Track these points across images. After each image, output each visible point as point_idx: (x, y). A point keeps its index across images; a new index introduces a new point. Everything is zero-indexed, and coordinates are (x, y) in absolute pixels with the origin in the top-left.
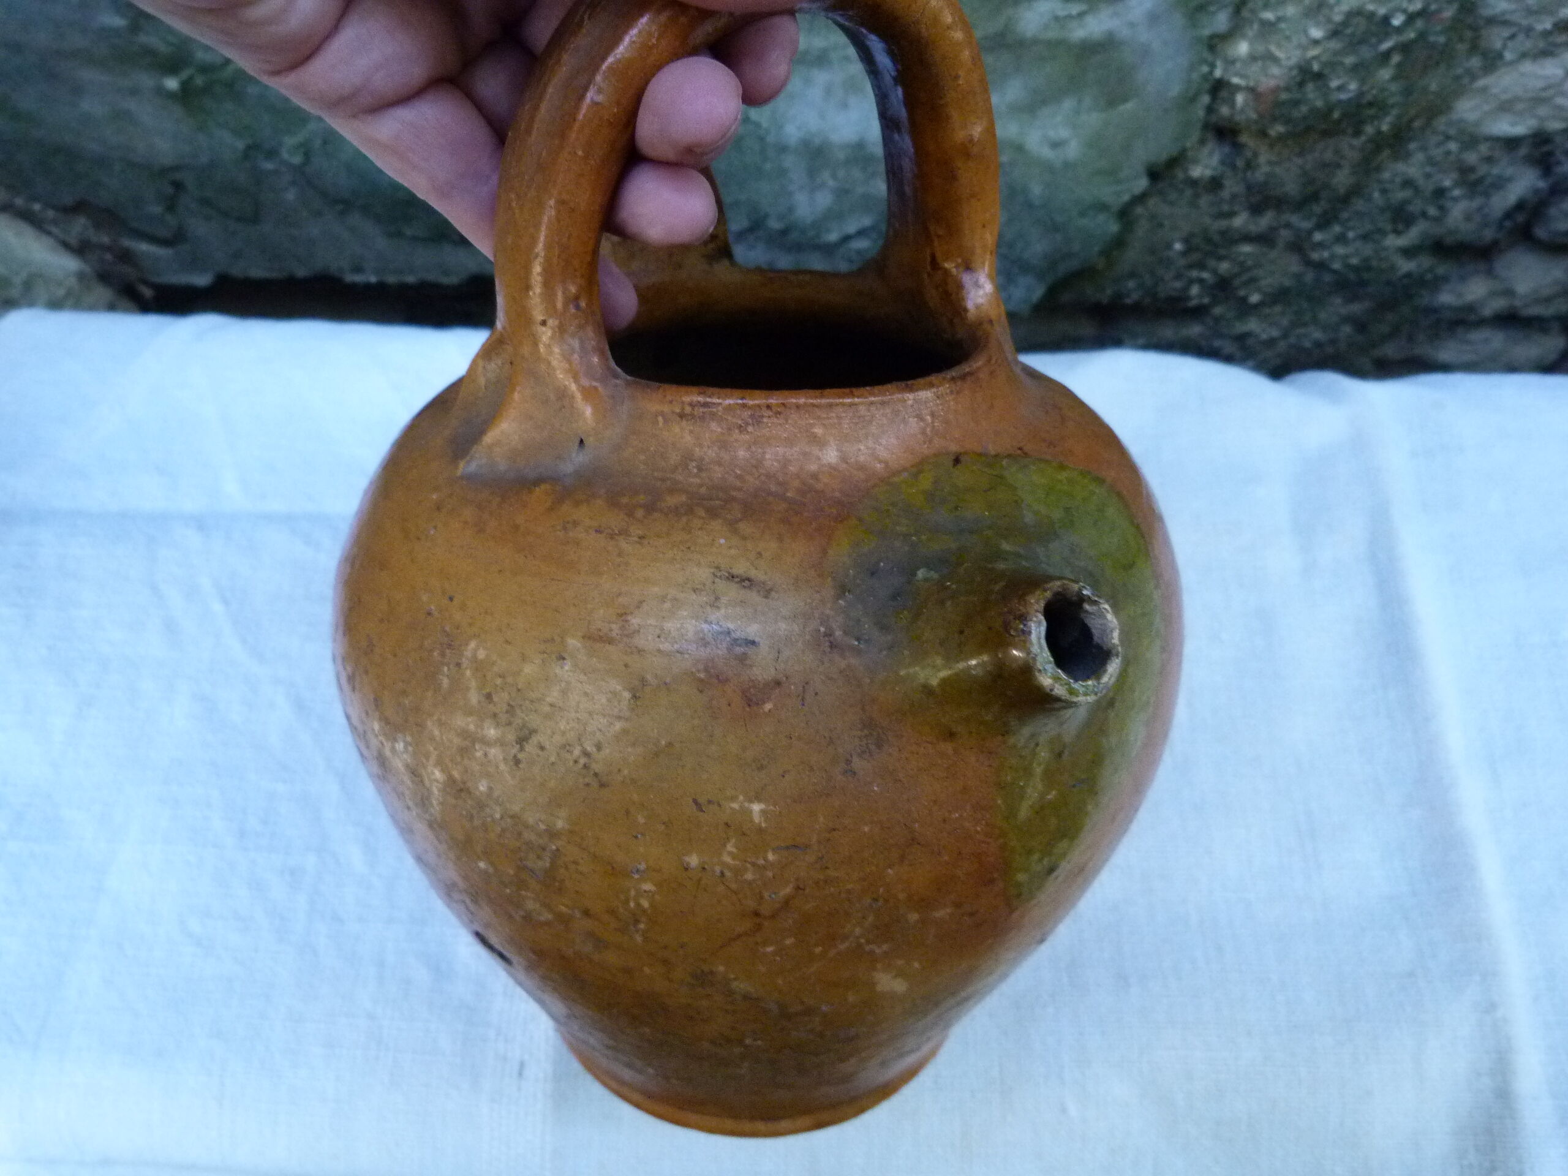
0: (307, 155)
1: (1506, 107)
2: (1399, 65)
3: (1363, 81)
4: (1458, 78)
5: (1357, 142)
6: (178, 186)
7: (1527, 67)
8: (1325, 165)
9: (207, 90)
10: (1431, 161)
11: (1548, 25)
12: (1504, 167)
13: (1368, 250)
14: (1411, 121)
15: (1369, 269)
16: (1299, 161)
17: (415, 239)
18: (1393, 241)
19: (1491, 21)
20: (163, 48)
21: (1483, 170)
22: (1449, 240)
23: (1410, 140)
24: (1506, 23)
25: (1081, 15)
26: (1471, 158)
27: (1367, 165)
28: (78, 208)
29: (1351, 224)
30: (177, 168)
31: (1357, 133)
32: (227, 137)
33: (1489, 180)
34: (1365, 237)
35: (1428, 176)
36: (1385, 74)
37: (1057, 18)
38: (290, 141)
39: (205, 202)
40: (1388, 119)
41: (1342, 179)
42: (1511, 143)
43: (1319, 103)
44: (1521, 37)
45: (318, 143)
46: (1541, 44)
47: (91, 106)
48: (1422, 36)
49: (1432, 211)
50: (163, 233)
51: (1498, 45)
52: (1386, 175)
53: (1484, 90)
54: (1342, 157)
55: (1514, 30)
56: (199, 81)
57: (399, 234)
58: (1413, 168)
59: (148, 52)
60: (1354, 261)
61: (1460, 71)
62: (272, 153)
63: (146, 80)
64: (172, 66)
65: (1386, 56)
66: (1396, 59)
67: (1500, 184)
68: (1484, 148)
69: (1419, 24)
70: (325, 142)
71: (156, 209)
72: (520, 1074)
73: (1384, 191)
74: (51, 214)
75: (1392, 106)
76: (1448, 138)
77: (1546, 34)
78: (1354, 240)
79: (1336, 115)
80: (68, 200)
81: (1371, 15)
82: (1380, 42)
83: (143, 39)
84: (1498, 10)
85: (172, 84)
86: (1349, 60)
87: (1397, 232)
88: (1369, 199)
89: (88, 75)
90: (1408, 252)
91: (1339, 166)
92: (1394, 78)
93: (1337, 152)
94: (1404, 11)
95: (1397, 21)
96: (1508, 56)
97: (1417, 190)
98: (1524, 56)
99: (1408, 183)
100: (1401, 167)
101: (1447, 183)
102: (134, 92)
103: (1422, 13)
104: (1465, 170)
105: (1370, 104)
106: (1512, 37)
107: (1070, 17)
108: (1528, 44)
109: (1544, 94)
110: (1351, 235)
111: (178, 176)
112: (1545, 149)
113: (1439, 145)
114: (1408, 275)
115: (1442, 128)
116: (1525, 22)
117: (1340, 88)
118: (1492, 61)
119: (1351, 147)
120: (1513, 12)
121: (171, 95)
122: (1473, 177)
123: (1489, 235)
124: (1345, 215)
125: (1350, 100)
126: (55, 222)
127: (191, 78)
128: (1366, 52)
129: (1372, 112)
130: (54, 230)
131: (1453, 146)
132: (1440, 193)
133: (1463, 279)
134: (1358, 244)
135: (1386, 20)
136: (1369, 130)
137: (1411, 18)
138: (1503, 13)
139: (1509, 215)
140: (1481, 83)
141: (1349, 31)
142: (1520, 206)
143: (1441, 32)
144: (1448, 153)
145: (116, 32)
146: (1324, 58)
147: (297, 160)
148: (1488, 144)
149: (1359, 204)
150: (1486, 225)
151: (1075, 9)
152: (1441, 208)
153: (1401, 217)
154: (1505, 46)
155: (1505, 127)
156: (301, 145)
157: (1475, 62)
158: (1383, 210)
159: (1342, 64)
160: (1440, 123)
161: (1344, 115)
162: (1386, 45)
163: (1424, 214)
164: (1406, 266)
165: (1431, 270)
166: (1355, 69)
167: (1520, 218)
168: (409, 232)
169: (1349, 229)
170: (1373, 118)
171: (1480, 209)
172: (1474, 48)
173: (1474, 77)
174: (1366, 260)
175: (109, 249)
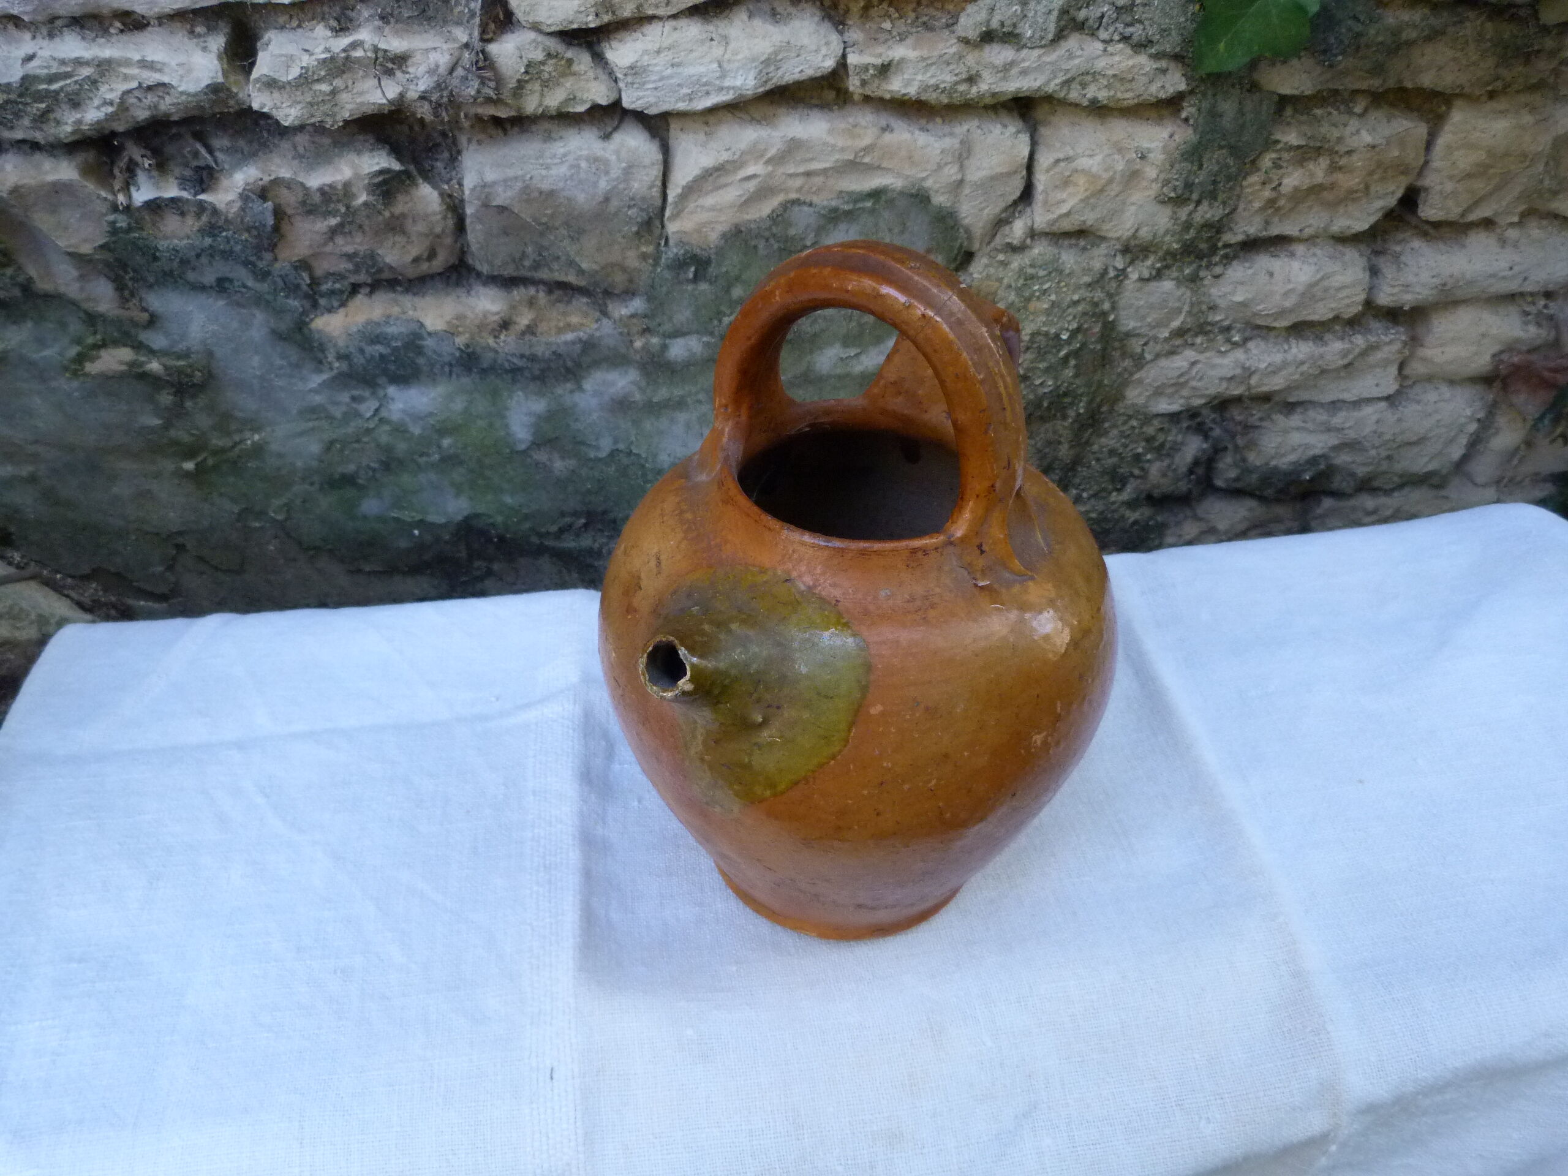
0: (288, 511)
1: (1158, 392)
2: (1076, 366)
3: (1056, 378)
4: (1119, 375)
5: (1066, 424)
6: (180, 548)
7: (1163, 362)
8: (1049, 443)
9: (215, 468)
10: (1122, 435)
11: (1165, 333)
12: (1174, 436)
13: (1100, 507)
14: (1100, 406)
15: (1106, 520)
16: (1033, 442)
17: (369, 573)
18: (1114, 496)
19: (1128, 335)
20: (186, 438)
21: (1161, 438)
22: (1156, 493)
23: (1103, 422)
24: (1138, 335)
25: (857, 355)
26: (1150, 431)
27: (1079, 442)
28: (95, 574)
29: (1081, 487)
30: (180, 533)
31: (1064, 417)
32: (227, 505)
33: (1168, 446)
34: (1094, 496)
35: (1125, 446)
36: (1069, 373)
37: (842, 359)
38: (277, 502)
39: (201, 559)
40: (1082, 404)
41: (1064, 452)
42: (1174, 417)
43: (1031, 397)
44: (1151, 343)
45: (298, 502)
46: (1167, 347)
47: (122, 489)
48: (1084, 345)
49: (1136, 472)
50: (163, 589)
51: (1139, 350)
52: (1095, 447)
53: (1140, 381)
54: (1060, 436)
55: (1145, 340)
56: (210, 462)
57: (359, 571)
58: (1110, 441)
59: (175, 443)
60: (1094, 515)
61: (1120, 370)
62: (261, 514)
63: (168, 465)
64: (190, 453)
65: (1065, 360)
66: (1073, 362)
67: (1176, 448)
68: (1156, 423)
69: (1080, 337)
70: (304, 502)
71: (160, 569)
72: (552, 1078)
73: (1098, 460)
74: (69, 580)
75: (1081, 395)
76: (1130, 417)
77: (1166, 340)
78: (1089, 498)
79: (1045, 404)
80: (86, 569)
81: (1047, 334)
82: (1059, 351)
83: (172, 433)
84: (1130, 327)
85: (189, 466)
86: (1042, 365)
87: (1119, 490)
88: (1089, 467)
89: (126, 465)
90: (1132, 504)
91: (1060, 443)
92: (1076, 376)
93: (1055, 432)
94: (1067, 329)
95: (1065, 336)
96: (1148, 357)
97: (1122, 458)
98: (1158, 356)
99: (1112, 452)
100: (1103, 440)
101: (1140, 450)
102: (157, 475)
103: (1078, 330)
104: (1149, 440)
105: (1065, 394)
106: (1145, 344)
107: (850, 357)
108: (1158, 348)
109: (1182, 380)
110: (1085, 495)
111: (180, 540)
112: (1199, 420)
113: (1125, 423)
114: (1135, 522)
115: (1122, 411)
116: (1151, 334)
117: (1042, 384)
118: (1139, 362)
119: (1063, 427)
120: (1141, 327)
121: (187, 474)
122: (1157, 444)
123: (1183, 487)
124: (1077, 481)
125: (1051, 392)
126: (73, 588)
127: (205, 459)
128: (1052, 359)
129: (1067, 400)
130: (73, 594)
131: (1134, 423)
132: (1137, 458)
133: (1178, 524)
134: (1093, 501)
135: (1057, 336)
136: (1072, 413)
137: (1074, 333)
138: (1134, 328)
139: (1191, 472)
140: (1136, 376)
141: (1035, 346)
142: (1196, 463)
143: (1096, 342)
144: (1133, 428)
145: (152, 430)
146: (1025, 366)
147: (280, 517)
148: (1159, 419)
149: (1083, 472)
150: (1179, 480)
151: (852, 352)
152: (1142, 469)
153: (1119, 480)
154: (1143, 350)
155: (1164, 406)
156: (285, 505)
157: (1127, 363)
158: (1103, 473)
159: (1039, 368)
160: (1120, 408)
161: (1051, 403)
162: (1062, 353)
163: (1132, 475)
164: (1133, 516)
165: (1150, 518)
166: (1047, 370)
167: (1200, 471)
168: (367, 569)
169: (1083, 490)
170: (1072, 404)
171: (1169, 466)
172: (1124, 355)
173: (1131, 374)
174: (1102, 513)
175: (114, 606)
